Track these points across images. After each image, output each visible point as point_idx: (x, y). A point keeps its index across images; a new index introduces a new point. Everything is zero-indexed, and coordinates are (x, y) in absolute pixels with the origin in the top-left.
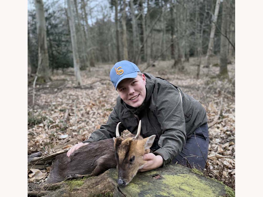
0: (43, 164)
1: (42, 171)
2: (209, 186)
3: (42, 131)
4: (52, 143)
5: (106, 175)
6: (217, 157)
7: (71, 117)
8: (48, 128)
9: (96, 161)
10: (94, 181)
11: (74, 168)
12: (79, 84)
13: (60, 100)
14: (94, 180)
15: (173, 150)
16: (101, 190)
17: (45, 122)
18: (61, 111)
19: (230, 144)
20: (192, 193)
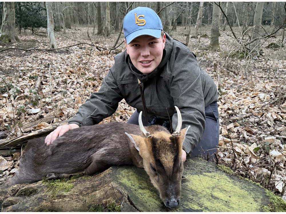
0: (8, 149)
1: (6, 159)
2: (246, 190)
3: (6, 102)
4: (19, 119)
5: (108, 176)
6: (224, 142)
7: (44, 86)
8: (14, 99)
9: (91, 156)
10: (88, 185)
11: (57, 165)
12: (53, 47)
13: (30, 65)
14: (88, 183)
15: (194, 138)
16: (101, 199)
17: (11, 92)
18: (31, 78)
19: (235, 125)
20: (229, 202)
